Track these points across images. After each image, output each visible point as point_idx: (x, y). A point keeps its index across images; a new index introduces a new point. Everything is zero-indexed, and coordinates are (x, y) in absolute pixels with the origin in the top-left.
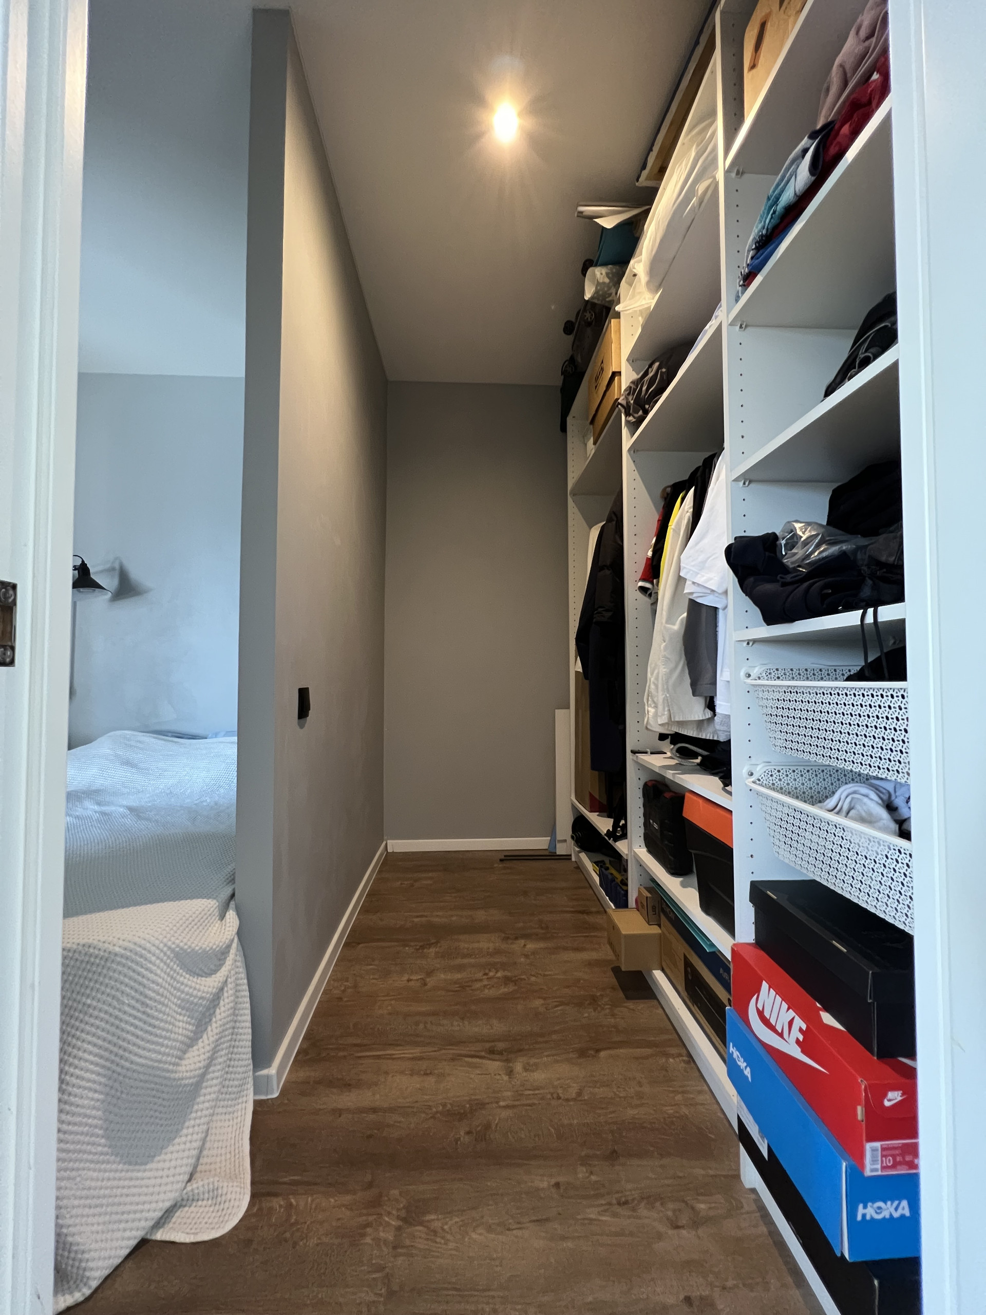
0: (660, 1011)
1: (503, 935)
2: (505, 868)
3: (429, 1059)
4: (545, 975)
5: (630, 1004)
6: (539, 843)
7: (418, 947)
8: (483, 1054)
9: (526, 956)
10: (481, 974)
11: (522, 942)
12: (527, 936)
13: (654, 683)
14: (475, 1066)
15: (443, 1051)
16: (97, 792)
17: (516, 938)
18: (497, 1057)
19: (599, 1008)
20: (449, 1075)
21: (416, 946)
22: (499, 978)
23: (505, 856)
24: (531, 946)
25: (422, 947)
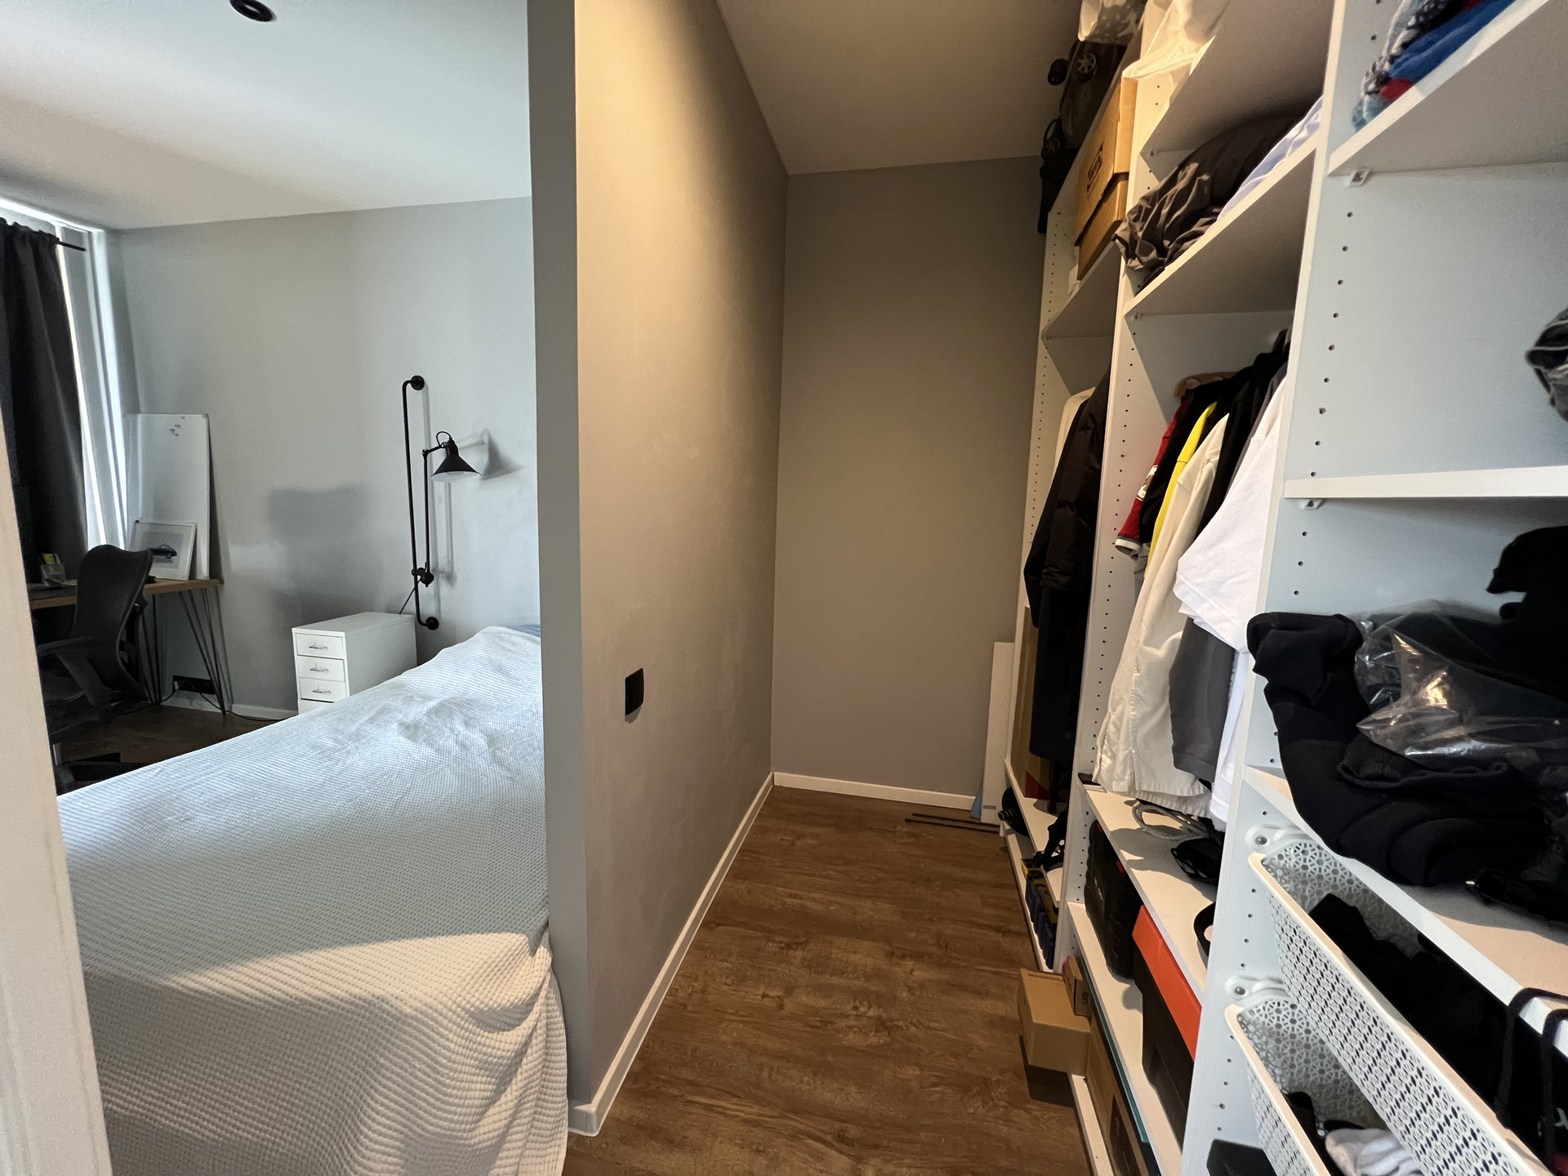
0: (1075, 1131)
1: (888, 948)
2: (910, 835)
3: (766, 1128)
4: (929, 1028)
5: (1035, 1107)
6: (961, 801)
7: (783, 945)
8: (829, 1138)
9: (911, 990)
10: (850, 1007)
11: (909, 964)
12: (917, 956)
13: (1114, 723)
14: (819, 1157)
15: (786, 1122)
16: (470, 703)
17: (903, 957)
18: (845, 1148)
19: (990, 1104)
20: (784, 1160)
21: (781, 942)
22: (868, 1017)
23: (914, 815)
24: (921, 973)
25: (788, 946)
